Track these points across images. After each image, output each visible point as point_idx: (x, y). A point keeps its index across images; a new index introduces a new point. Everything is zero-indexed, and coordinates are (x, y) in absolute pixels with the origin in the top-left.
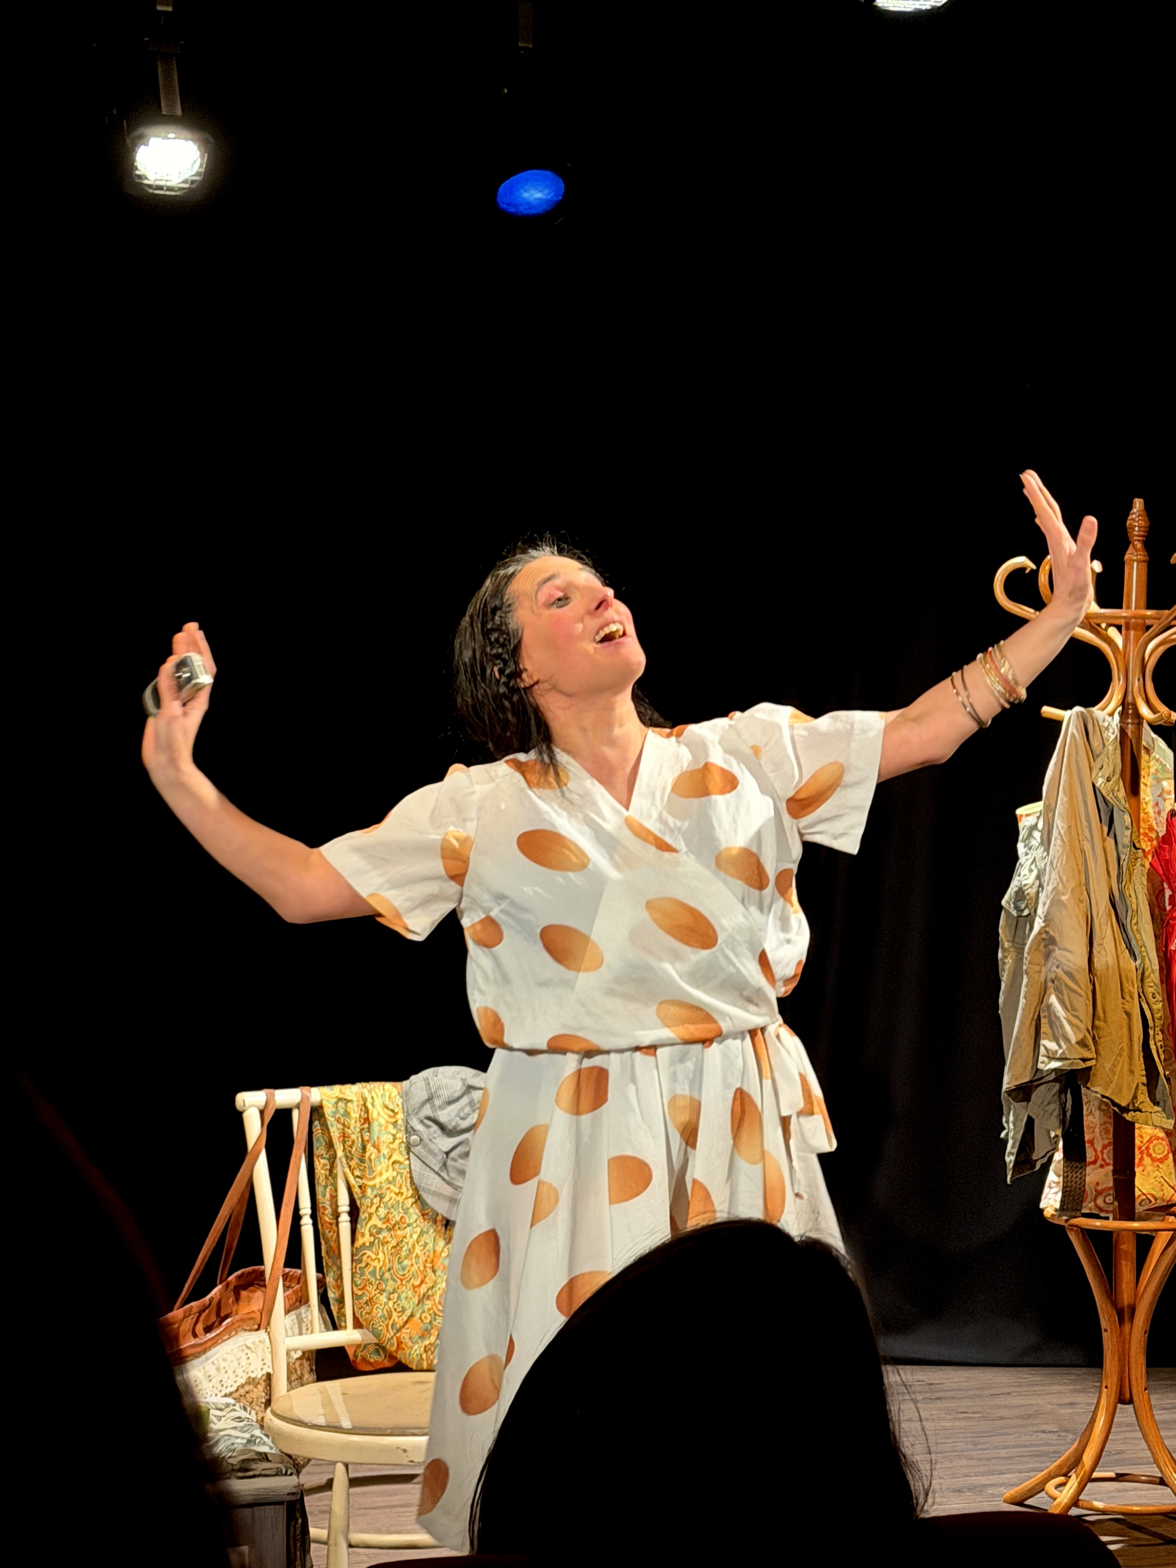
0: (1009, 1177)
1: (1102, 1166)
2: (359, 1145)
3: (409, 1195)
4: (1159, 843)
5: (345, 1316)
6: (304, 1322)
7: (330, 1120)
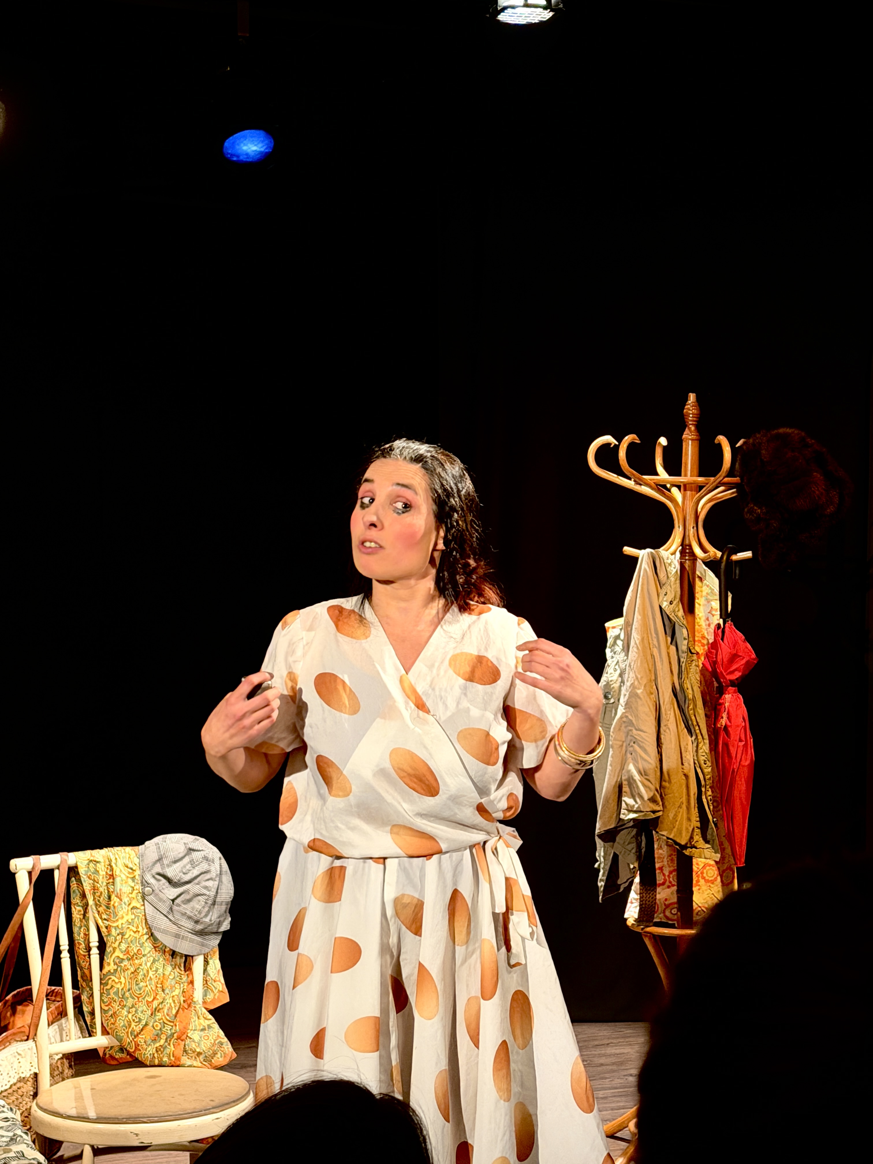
0: (600, 897)
1: (669, 887)
2: (106, 896)
3: (145, 932)
4: (709, 648)
5: (95, 1024)
6: (64, 1030)
7: (84, 877)
